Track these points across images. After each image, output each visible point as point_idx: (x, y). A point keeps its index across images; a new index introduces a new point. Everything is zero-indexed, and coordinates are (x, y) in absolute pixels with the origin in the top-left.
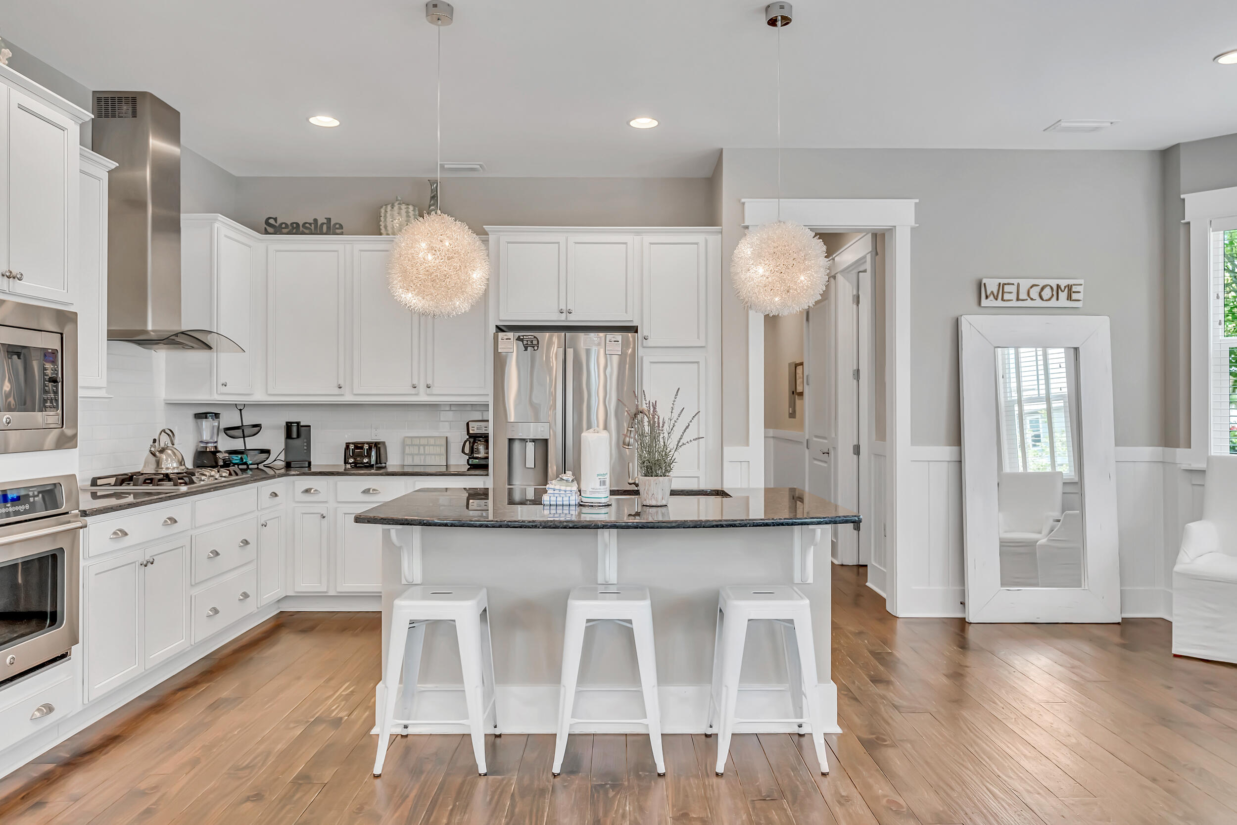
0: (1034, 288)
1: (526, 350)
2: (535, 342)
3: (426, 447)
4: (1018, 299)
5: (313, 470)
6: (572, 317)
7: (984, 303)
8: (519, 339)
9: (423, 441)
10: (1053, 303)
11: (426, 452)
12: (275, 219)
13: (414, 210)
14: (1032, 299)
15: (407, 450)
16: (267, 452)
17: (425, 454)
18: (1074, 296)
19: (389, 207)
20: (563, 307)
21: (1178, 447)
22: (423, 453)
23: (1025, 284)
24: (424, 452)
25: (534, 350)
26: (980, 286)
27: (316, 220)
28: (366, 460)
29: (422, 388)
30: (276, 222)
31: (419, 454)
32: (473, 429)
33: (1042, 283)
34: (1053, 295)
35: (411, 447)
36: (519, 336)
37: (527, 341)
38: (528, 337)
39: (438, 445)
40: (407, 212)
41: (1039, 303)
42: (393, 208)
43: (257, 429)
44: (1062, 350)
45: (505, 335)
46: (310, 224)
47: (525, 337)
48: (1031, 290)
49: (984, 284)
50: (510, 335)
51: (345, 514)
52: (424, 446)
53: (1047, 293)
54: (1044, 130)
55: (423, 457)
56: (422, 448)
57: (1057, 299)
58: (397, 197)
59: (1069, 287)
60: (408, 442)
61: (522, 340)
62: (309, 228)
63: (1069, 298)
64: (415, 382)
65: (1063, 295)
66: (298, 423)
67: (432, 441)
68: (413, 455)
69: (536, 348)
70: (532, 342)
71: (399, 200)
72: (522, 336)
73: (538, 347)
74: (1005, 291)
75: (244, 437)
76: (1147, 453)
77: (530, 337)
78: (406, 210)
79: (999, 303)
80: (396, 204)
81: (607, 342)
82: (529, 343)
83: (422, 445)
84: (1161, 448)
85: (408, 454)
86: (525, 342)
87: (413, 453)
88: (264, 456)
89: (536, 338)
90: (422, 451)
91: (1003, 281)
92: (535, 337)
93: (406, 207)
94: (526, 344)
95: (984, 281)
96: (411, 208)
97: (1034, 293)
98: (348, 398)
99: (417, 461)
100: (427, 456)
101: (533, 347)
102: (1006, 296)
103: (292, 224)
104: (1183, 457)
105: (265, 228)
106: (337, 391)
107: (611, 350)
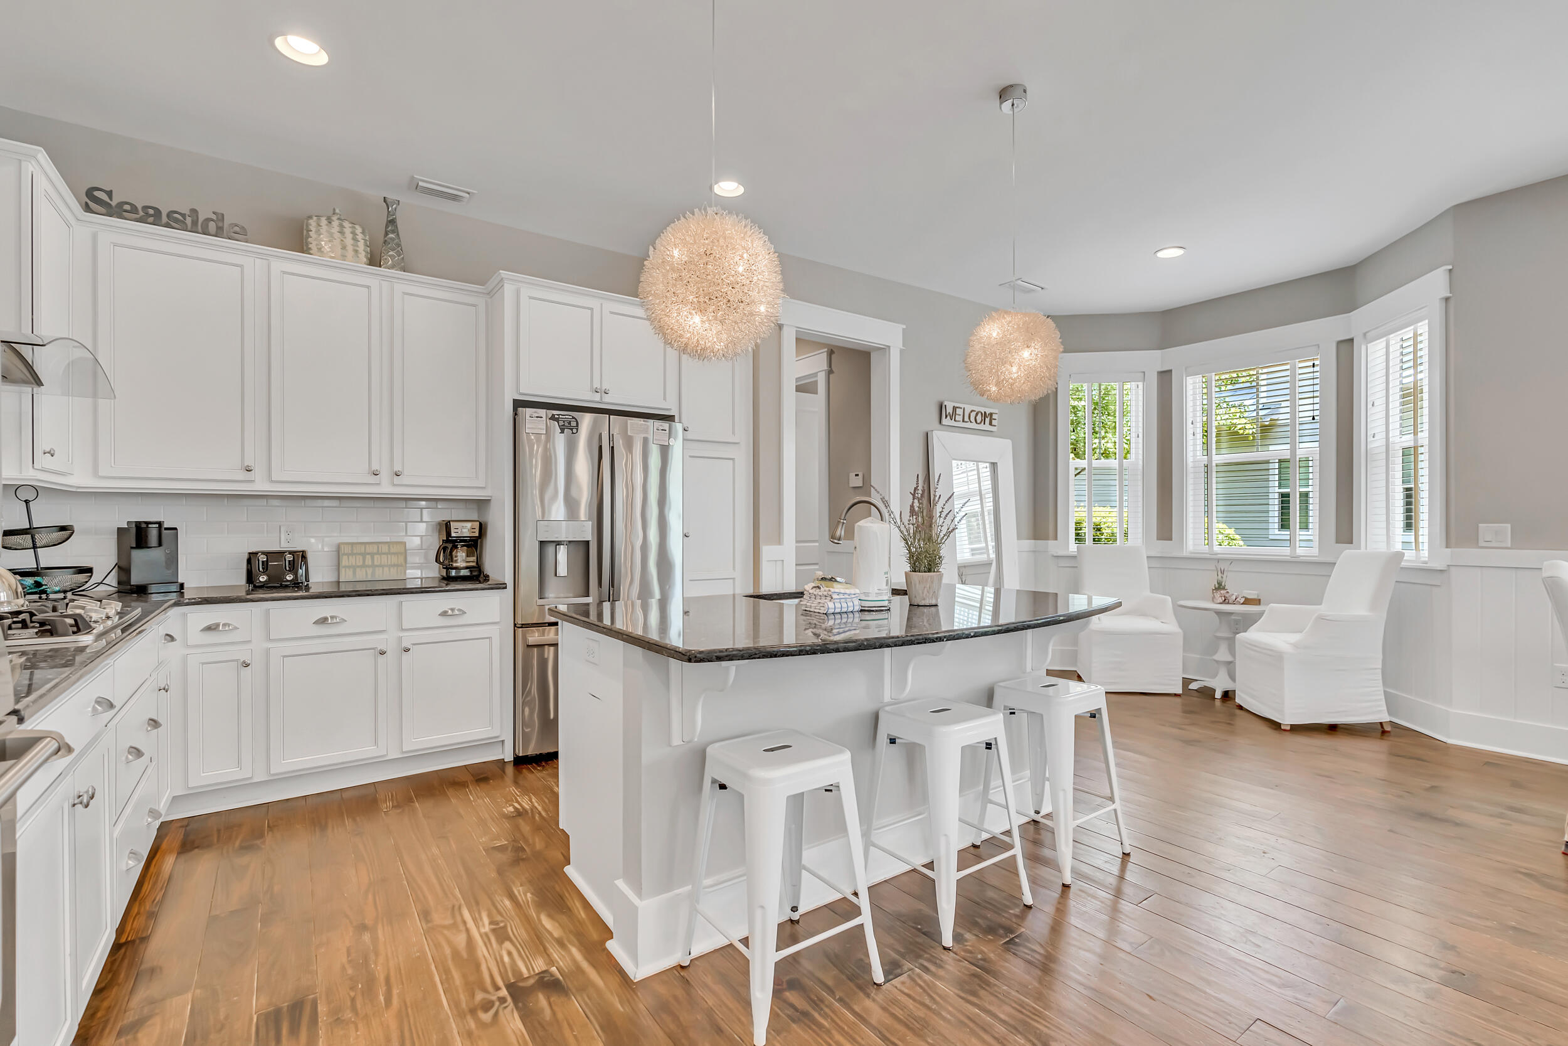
0: (973, 413)
1: (562, 432)
2: (574, 424)
3: (376, 557)
4: (963, 421)
5: (188, 595)
6: (607, 398)
7: (945, 421)
8: (553, 418)
9: (370, 549)
10: (981, 427)
11: (376, 563)
12: (110, 194)
13: (363, 233)
14: (971, 422)
15: (344, 561)
16: (89, 570)
17: (373, 566)
18: (994, 422)
19: (324, 221)
20: (596, 385)
21: (1048, 540)
22: (370, 563)
23: (968, 408)
24: (373, 562)
25: (573, 433)
26: (941, 407)
27: (194, 212)
28: (289, 577)
29: (385, 475)
30: (111, 199)
31: (364, 566)
32: (456, 531)
33: (977, 409)
34: (982, 420)
35: (350, 557)
36: (553, 415)
37: (564, 421)
38: (564, 417)
39: (394, 554)
40: (354, 233)
41: (974, 425)
42: (330, 223)
43: (66, 533)
44: (988, 465)
45: (535, 412)
46: (183, 215)
47: (560, 416)
48: (972, 414)
49: (945, 406)
50: (542, 412)
51: (284, 656)
52: (372, 555)
53: (979, 418)
54: (1000, 285)
55: (370, 571)
56: (368, 557)
57: (984, 424)
58: (334, 210)
59: (991, 414)
60: (346, 549)
61: (557, 420)
62: (183, 221)
63: (991, 424)
64: (375, 467)
65: (987, 420)
66: (160, 524)
67: (385, 549)
68: (354, 568)
69: (575, 431)
70: (570, 423)
71: (337, 214)
72: (557, 415)
73: (577, 429)
74: (957, 413)
75: (35, 547)
76: (1028, 544)
77: (567, 417)
78: (350, 230)
79: (953, 423)
80: (335, 218)
81: (655, 430)
82: (566, 424)
83: (368, 554)
84: (1033, 541)
85: (345, 567)
86: (561, 423)
87: (354, 564)
88: (82, 578)
89: (576, 419)
90: (368, 561)
91: (956, 405)
92: (573, 418)
93: (351, 225)
94: (562, 426)
95: (946, 403)
96: (359, 230)
97: (972, 419)
98: (261, 485)
99: (361, 575)
100: (377, 569)
101: (572, 430)
102: (958, 418)
103: (145, 208)
104: (1052, 546)
105: (86, 203)
106: (242, 475)
107: (658, 440)
